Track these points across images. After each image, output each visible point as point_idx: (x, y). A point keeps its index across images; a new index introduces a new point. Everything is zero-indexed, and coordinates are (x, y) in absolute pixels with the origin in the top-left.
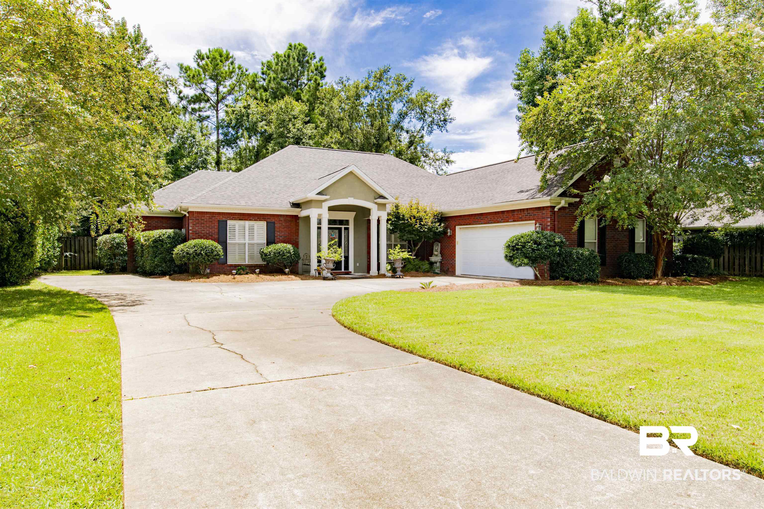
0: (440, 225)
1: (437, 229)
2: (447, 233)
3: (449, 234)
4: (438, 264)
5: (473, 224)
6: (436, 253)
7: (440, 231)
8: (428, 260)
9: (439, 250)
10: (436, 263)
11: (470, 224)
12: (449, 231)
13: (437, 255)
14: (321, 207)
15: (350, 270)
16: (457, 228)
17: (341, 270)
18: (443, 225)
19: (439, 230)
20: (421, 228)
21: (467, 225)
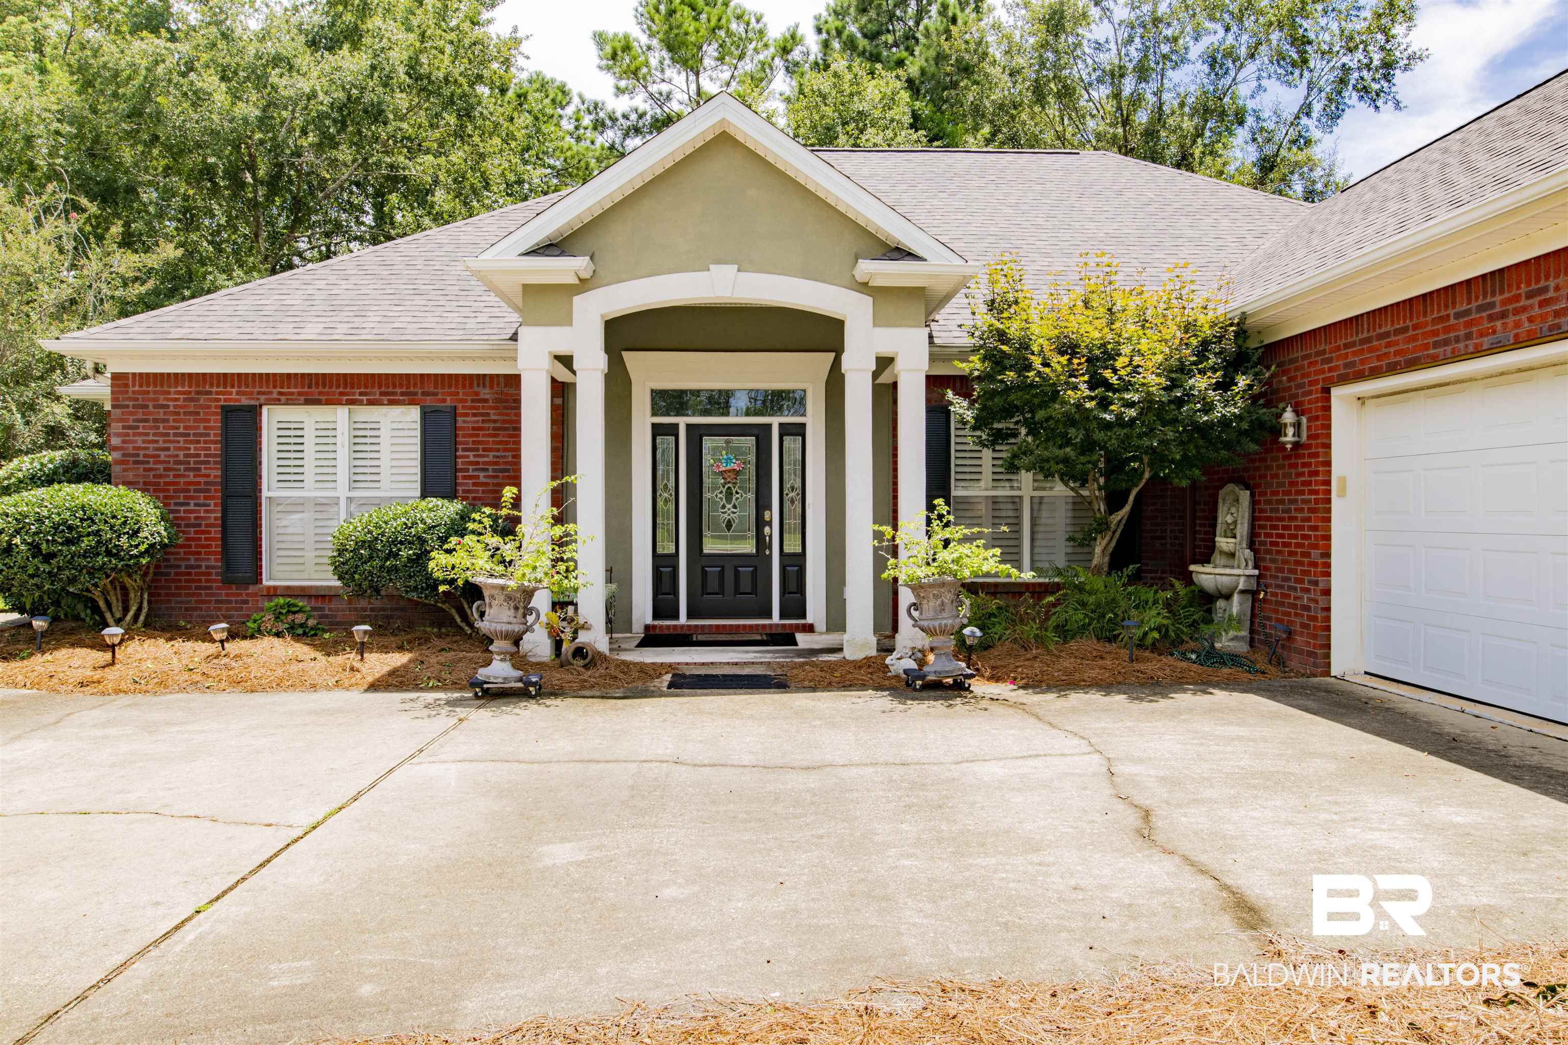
0: (1224, 386)
1: (1208, 408)
2: (1278, 430)
3: (1289, 437)
4: (1236, 605)
5: (1435, 361)
6: (1223, 543)
7: (1225, 422)
8: (1188, 579)
9: (1243, 529)
10: (1228, 597)
11: (1412, 365)
12: (1289, 416)
13: (1232, 555)
14: (567, 320)
15: (810, 619)
16: (1339, 394)
17: (769, 615)
18: (1242, 381)
19: (1219, 411)
20: (1104, 404)
21: (1393, 369)
